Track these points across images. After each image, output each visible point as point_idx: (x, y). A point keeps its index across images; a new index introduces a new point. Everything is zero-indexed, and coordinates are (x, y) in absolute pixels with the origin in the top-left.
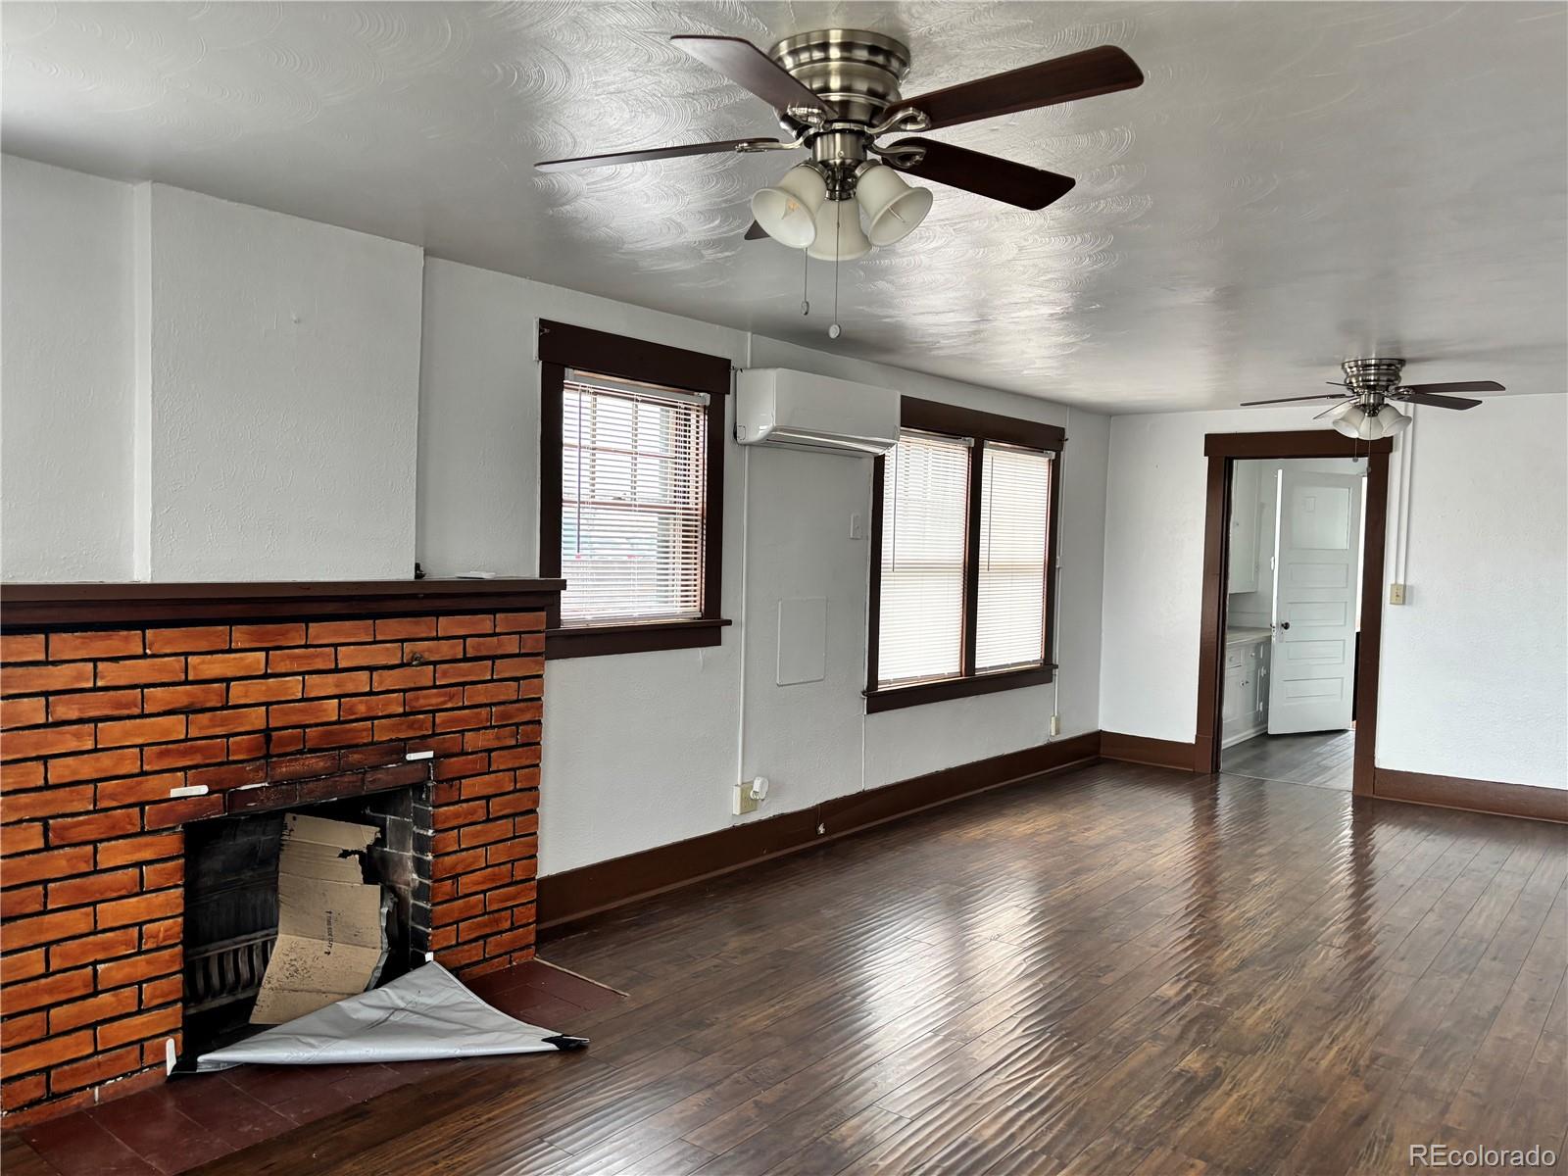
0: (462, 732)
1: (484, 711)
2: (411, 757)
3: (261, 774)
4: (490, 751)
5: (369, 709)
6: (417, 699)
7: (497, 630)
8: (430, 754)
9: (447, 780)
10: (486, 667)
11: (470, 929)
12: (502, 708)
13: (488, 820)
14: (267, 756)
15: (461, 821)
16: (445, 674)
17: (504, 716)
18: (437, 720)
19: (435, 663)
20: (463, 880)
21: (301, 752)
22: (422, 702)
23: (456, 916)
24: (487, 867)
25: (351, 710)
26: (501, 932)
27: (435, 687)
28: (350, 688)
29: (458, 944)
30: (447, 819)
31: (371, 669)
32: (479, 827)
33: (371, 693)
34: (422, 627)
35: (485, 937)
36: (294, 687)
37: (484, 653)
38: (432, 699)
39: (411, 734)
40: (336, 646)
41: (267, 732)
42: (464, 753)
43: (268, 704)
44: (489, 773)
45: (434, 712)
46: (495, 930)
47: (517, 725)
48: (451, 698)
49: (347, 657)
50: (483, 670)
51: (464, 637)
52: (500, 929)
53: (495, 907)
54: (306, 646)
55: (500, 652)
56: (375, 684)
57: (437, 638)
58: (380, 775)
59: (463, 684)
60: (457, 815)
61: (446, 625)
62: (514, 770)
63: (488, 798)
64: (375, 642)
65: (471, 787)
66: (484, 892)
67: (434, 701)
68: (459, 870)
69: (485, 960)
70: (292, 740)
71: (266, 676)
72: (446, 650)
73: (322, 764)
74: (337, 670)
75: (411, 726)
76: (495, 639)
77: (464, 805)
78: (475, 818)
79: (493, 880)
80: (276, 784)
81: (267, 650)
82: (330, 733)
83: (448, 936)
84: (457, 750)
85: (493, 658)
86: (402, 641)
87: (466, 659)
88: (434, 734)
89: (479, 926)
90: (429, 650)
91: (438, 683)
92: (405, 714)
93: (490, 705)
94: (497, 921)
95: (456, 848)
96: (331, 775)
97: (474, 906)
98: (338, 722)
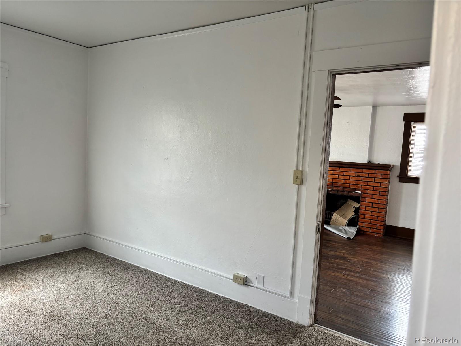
0: (367, 190)
1: (372, 187)
2: (356, 192)
3: (331, 188)
4: (373, 195)
5: (349, 182)
6: (358, 182)
7: (376, 173)
8: (360, 192)
9: (364, 197)
10: (373, 179)
11: (367, 225)
12: (376, 187)
13: (372, 207)
14: (332, 186)
15: (366, 205)
16: (364, 179)
17: (376, 189)
18: (362, 187)
19: (362, 177)
20: (366, 216)
21: (337, 186)
22: (359, 183)
23: (364, 221)
24: (371, 215)
25: (346, 182)
26: (374, 229)
27: (362, 181)
28: (346, 179)
29: (364, 227)
30: (363, 204)
31: (350, 176)
32: (370, 208)
33: (349, 180)
34: (360, 170)
35: (370, 228)
36: (337, 177)
37: (373, 177)
38: (361, 183)
39: (357, 188)
40: (344, 172)
41: (332, 182)
42: (367, 194)
43: (333, 178)
44: (373, 198)
45: (361, 185)
46: (373, 227)
47: (380, 191)
48: (365, 183)
49: (346, 173)
50: (373, 180)
51: (368, 173)
52: (374, 228)
53: (373, 223)
54: (339, 171)
55: (376, 177)
56: (350, 178)
57: (363, 173)
58: (351, 193)
59: (368, 181)
60: (365, 204)
61: (364, 171)
62: (379, 199)
63: (372, 203)
64: (351, 172)
65: (368, 200)
66: (371, 220)
67: (362, 183)
68: (365, 214)
69: (370, 232)
70: (336, 184)
71: (333, 174)
72: (364, 175)
73: (341, 189)
74: (344, 175)
75: (357, 187)
76: (375, 174)
77: (367, 203)
78: (369, 206)
79: (373, 218)
80: (333, 190)
81: (333, 171)
82: (342, 185)
83: (362, 224)
84: (366, 193)
85: (375, 178)
86: (356, 172)
87: (368, 177)
88: (361, 189)
89: (369, 225)
90: (361, 174)
91: (362, 180)
92: (356, 184)
93: (374, 186)
94: (373, 226)
95: (365, 210)
96: (342, 191)
97: (368, 221)
98: (344, 183)
